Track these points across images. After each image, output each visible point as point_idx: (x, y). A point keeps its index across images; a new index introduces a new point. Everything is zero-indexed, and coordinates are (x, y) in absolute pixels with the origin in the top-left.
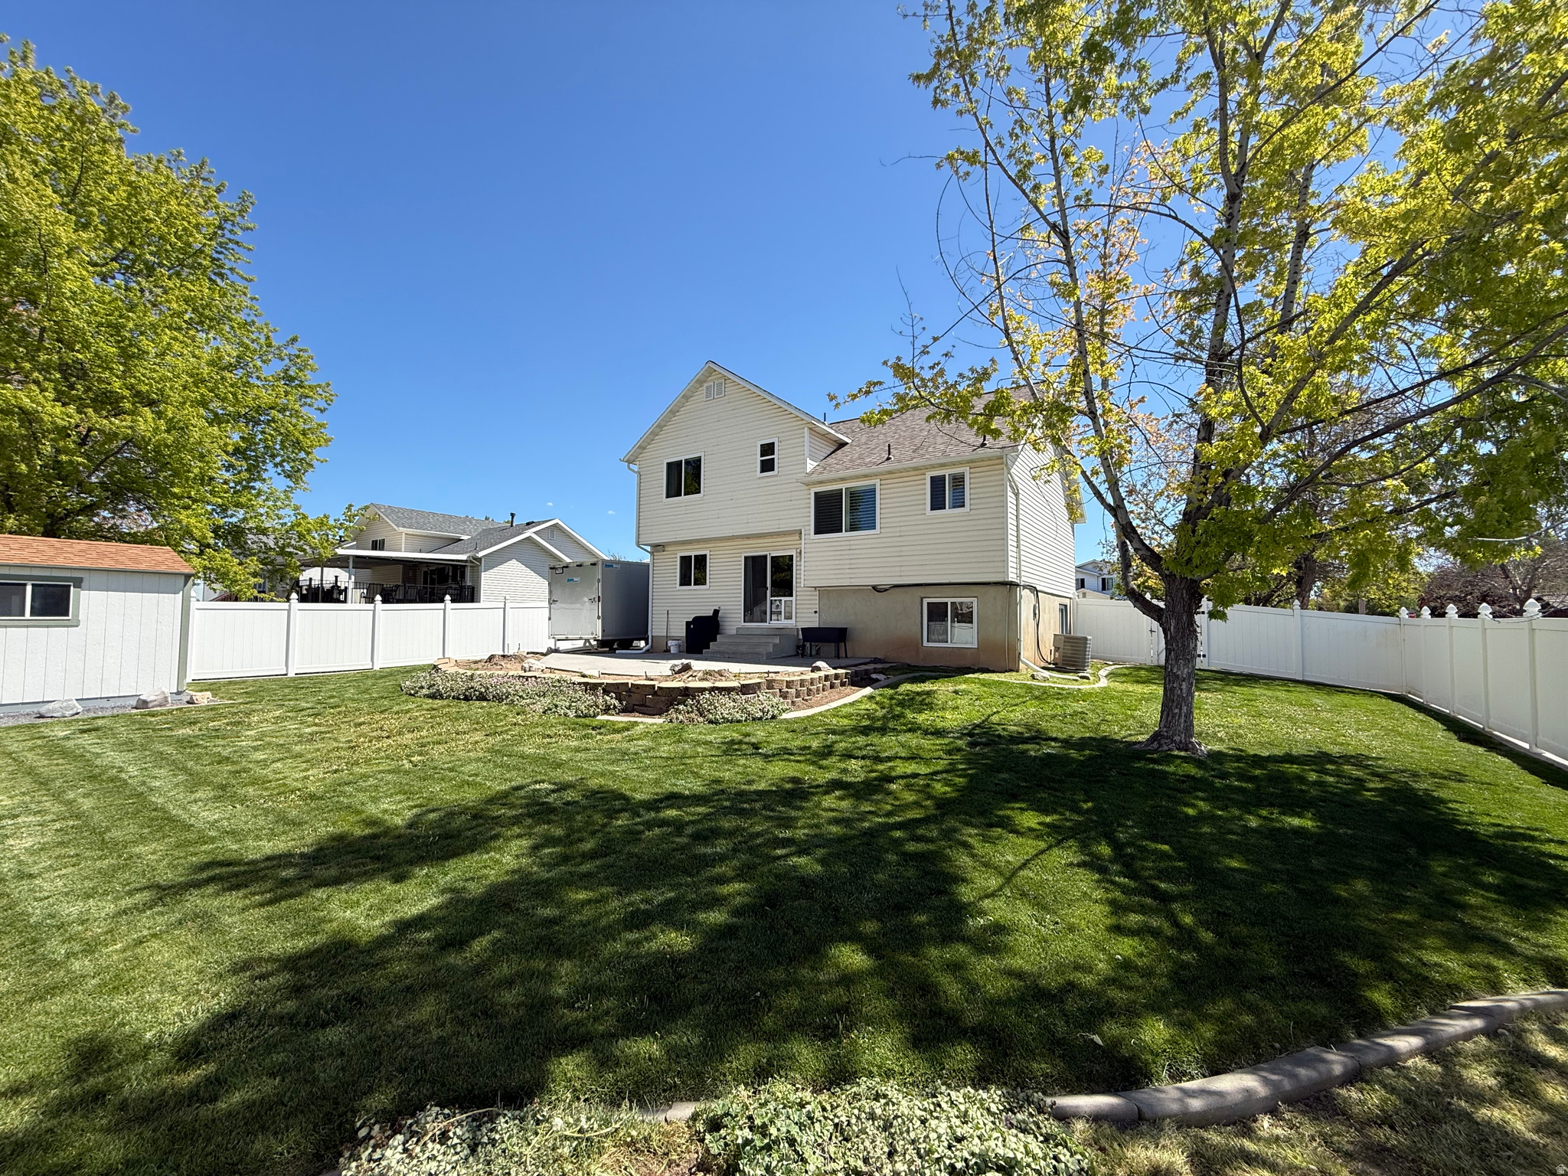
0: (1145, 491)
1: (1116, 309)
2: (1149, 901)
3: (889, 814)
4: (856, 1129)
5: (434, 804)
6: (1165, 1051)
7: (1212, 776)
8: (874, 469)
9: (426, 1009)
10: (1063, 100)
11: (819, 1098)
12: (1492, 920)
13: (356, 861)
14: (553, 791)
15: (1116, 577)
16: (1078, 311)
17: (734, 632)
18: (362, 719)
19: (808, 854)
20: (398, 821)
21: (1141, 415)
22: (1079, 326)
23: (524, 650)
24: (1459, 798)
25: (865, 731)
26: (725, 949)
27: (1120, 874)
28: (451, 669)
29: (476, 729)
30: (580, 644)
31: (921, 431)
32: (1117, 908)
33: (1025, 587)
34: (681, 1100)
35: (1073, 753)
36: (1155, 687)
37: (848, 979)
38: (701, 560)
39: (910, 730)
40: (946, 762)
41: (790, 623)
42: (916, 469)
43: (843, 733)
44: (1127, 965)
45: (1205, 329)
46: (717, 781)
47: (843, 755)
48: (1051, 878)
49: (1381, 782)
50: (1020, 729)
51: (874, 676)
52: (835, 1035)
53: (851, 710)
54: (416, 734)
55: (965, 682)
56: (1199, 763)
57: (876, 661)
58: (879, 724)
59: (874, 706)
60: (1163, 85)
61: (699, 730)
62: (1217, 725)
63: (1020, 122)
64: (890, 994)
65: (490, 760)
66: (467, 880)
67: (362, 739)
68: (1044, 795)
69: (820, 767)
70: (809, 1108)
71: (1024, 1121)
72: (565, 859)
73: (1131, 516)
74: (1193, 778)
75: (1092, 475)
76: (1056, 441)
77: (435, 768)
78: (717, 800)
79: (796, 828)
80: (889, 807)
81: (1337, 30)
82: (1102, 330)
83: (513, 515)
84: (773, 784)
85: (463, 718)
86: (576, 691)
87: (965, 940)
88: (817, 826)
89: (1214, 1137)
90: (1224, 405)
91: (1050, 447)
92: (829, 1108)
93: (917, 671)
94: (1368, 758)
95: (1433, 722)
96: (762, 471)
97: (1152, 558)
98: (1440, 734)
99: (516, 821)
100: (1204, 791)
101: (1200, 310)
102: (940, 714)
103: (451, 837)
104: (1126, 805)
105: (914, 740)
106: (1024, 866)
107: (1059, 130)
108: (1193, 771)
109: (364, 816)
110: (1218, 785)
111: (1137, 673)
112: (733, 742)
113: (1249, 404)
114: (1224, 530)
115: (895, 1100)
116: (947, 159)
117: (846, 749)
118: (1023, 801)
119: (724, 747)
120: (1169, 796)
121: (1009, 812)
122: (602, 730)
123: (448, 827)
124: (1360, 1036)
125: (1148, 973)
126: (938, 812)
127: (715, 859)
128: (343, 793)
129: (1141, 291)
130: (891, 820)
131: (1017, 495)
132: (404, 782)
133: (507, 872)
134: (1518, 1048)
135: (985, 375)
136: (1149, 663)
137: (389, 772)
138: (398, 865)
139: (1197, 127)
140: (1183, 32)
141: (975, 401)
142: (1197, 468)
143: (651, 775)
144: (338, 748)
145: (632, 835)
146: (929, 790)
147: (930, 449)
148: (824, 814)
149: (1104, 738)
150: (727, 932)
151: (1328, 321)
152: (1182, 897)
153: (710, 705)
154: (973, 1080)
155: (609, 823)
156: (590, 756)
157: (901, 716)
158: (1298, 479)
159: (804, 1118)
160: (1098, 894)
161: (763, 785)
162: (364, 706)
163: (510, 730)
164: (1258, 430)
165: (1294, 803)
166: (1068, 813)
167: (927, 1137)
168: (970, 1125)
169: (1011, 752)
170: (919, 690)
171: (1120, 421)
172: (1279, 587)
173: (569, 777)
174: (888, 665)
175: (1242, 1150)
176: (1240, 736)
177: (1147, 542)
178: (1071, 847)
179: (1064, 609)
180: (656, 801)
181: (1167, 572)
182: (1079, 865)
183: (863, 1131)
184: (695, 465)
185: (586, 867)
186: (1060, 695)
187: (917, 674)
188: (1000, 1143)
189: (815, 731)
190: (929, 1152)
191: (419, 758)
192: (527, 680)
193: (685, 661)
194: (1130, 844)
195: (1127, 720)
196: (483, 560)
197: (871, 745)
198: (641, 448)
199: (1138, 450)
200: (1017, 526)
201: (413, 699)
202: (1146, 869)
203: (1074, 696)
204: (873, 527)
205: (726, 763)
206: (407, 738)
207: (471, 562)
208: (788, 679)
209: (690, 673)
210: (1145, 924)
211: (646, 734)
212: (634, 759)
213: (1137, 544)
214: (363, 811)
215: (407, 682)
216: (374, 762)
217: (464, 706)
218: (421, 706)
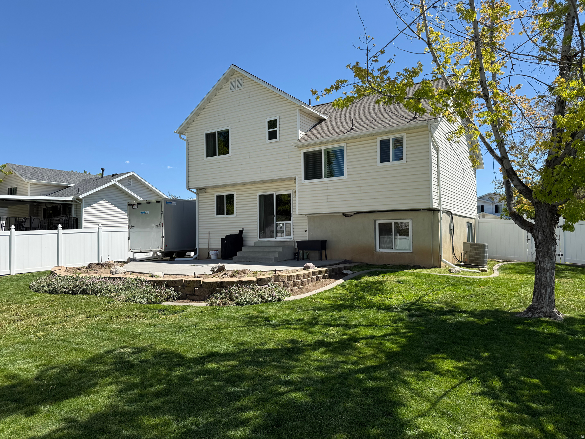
0: (522, 147)
1: (501, 27)
2: (525, 416)
3: (355, 363)
5: (53, 364)
7: (567, 334)
8: (343, 136)
14: (133, 353)
15: (504, 204)
16: (475, 28)
17: (253, 245)
18: (4, 309)
19: (302, 391)
20: (29, 376)
21: (518, 97)
22: (476, 38)
23: (112, 260)
25: (339, 308)
27: (507, 399)
28: (62, 273)
29: (80, 313)
30: (150, 255)
31: (373, 110)
32: (505, 421)
33: (444, 212)
35: (477, 321)
36: (530, 276)
38: (230, 198)
39: (368, 307)
40: (392, 328)
41: (290, 238)
42: (370, 135)
43: (324, 309)
45: (558, 40)
46: (242, 343)
47: (325, 324)
48: (462, 403)
50: (441, 305)
51: (344, 272)
53: (329, 294)
54: (40, 317)
55: (405, 274)
56: (559, 325)
57: (346, 262)
58: (348, 303)
59: (345, 291)
61: (230, 310)
62: (570, 300)
65: (90, 334)
66: (75, 413)
68: (457, 349)
69: (310, 332)
72: (141, 396)
73: (512, 164)
74: (554, 335)
75: (487, 136)
76: (462, 115)
77: (53, 340)
78: (242, 356)
79: (294, 373)
80: (355, 359)
82: (492, 41)
83: (103, 170)
84: (279, 344)
85: (72, 306)
86: (147, 286)
88: (308, 372)
90: (571, 89)
91: (459, 118)
93: (373, 268)
96: (269, 139)
97: (526, 191)
99: (108, 373)
100: (562, 343)
101: (555, 27)
102: (389, 296)
103: (65, 385)
104: (511, 354)
105: (371, 313)
106: (445, 395)
108: (554, 330)
109: (5, 373)
110: (570, 339)
112: (252, 317)
117: (327, 320)
118: (444, 353)
119: (247, 321)
120: (539, 348)
121: (434, 360)
122: (165, 312)
123: (62, 379)
126: (388, 361)
127: (240, 395)
129: (516, 15)
130: (357, 367)
131: (437, 151)
132: (32, 349)
133: (102, 408)
135: (415, 73)
136: (526, 260)
137: (22, 343)
138: (29, 405)
141: (408, 89)
142: (555, 131)
143: (198, 341)
145: (185, 380)
146: (382, 346)
147: (380, 122)
148: (312, 363)
149: (497, 310)
152: (547, 413)
153: (238, 292)
155: (170, 374)
156: (157, 329)
157: (363, 297)
160: (492, 413)
161: (273, 345)
162: (5, 299)
163: (103, 313)
166: (473, 360)
169: (436, 321)
170: (374, 280)
171: (504, 101)
173: (143, 344)
174: (353, 265)
177: (524, 181)
178: (475, 382)
179: (470, 226)
180: (201, 358)
181: (536, 200)
182: (480, 394)
184: (225, 135)
185: (155, 403)
186: (468, 282)
187: (373, 270)
189: (306, 308)
191: (42, 333)
192: (114, 280)
193: (220, 265)
194: (513, 379)
195: (511, 298)
196: (83, 200)
197: (343, 317)
198: (188, 124)
199: (516, 120)
200: (438, 172)
201: (37, 294)
202: (524, 395)
203: (477, 283)
204: (342, 174)
205: (248, 331)
206: (34, 320)
207: (75, 201)
208: (288, 275)
209: (224, 272)
210: (523, 431)
211: (195, 313)
212: (186, 331)
213: (517, 183)
214: (5, 370)
215: (33, 283)
216: (12, 336)
217: (72, 297)
218: (43, 298)
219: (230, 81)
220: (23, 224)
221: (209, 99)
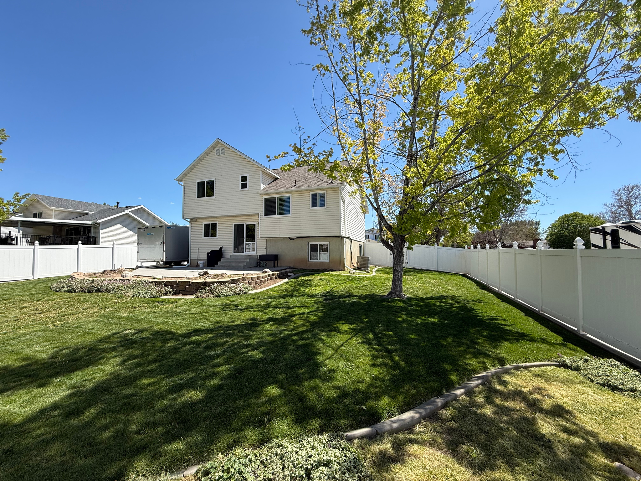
0: (388, 203)
1: (378, 134)
2: (385, 353)
3: (292, 330)
4: (269, 461)
5: (67, 345)
6: (387, 408)
7: (408, 306)
8: (289, 189)
9: (55, 449)
10: (360, 52)
11: (255, 452)
12: (485, 347)
13: (16, 379)
14: (135, 333)
15: (378, 234)
16: (365, 134)
17: (229, 257)
18: (25, 305)
19: (257, 350)
20: (44, 356)
21: (386, 175)
22: (365, 139)
23: (124, 267)
24: (478, 308)
25: (284, 297)
26: (217, 396)
27: (376, 344)
28: (81, 278)
29: (94, 307)
30: (155, 263)
31: (308, 175)
32: (374, 357)
33: (347, 238)
34: (192, 465)
35: (362, 301)
36: (391, 275)
37: (271, 400)
38: (214, 226)
39: (302, 295)
40: (315, 307)
41: (254, 253)
42: (306, 190)
43: (275, 298)
44: (376, 378)
45: (406, 145)
46: (218, 322)
47: (275, 307)
48: (351, 349)
49: (458, 304)
50: (344, 293)
51: (289, 274)
52: (263, 424)
53: (279, 288)
54: (58, 311)
55: (324, 275)
56: (404, 302)
57: (290, 268)
58: (290, 293)
59: (288, 286)
60: (394, 53)
61: (211, 300)
62: (410, 288)
63: (344, 57)
64: (288, 403)
65: (101, 321)
66: (83, 381)
67: (24, 315)
68: (351, 318)
69: (264, 313)
70: (250, 457)
71: (335, 444)
72: (139, 365)
73: (383, 212)
74: (402, 307)
75: (370, 196)
76: (357, 182)
77: (68, 327)
78: (218, 331)
79: (252, 339)
80: (292, 327)
81: (447, 45)
82: (373, 142)
83: (118, 203)
84: (243, 322)
85: (87, 301)
86: (150, 286)
87: (318, 377)
88: (261, 338)
89: (401, 436)
90: (412, 173)
91: (355, 184)
92: (258, 455)
93: (306, 271)
94: (455, 296)
95: (473, 283)
96: (242, 188)
97: (389, 228)
98: (475, 287)
99: (114, 349)
100: (405, 311)
101: (405, 138)
102: (314, 288)
103: (76, 361)
104: (379, 319)
105: (303, 299)
106: (342, 345)
107: (358, 63)
108: (402, 304)
110: (409, 309)
111: (385, 270)
112: (226, 305)
113: (419, 174)
114: (412, 218)
115: (286, 446)
116: (316, 67)
117: (276, 305)
118: (343, 320)
119: (222, 307)
120: (393, 314)
121: (338, 325)
122: (163, 303)
123: (74, 356)
124: (447, 391)
125: (383, 380)
126: (311, 327)
127: (215, 356)
128: (10, 345)
129: (386, 129)
130: (293, 332)
131: (344, 202)
132: (49, 335)
133: (107, 375)
134: (490, 388)
136: (390, 266)
137: (40, 331)
138: (42, 378)
139: (404, 71)
140: (400, 35)
141: (326, 164)
142: (404, 195)
143: (187, 322)
144: (7, 321)
145: (176, 350)
146: (308, 319)
147: (312, 183)
148: (265, 332)
149: (373, 294)
150: (219, 387)
151: (443, 146)
152: (396, 350)
153: (217, 289)
154: (318, 432)
155: (164, 345)
156: (156, 315)
157: (299, 290)
158: (434, 200)
159: (247, 461)
160: (367, 353)
161: (239, 322)
162: (26, 298)
163: (113, 306)
164: (422, 183)
165: (432, 314)
166: (359, 324)
167: (298, 458)
168: (315, 450)
169: (340, 302)
170: (306, 279)
171: (379, 176)
172: (431, 238)
173: (144, 326)
174: (295, 269)
175: (409, 439)
176: (417, 291)
178: (359, 336)
179: (361, 247)
180: (188, 333)
181: (394, 233)
182: (362, 343)
183: (272, 462)
184: (211, 184)
185: (151, 367)
186: (359, 279)
187: (306, 273)
188: (325, 455)
189: (263, 298)
190: (299, 464)
191: (59, 323)
192: (124, 281)
193: (205, 270)
194: (380, 333)
195: (381, 287)
196: (101, 224)
197: (286, 302)
198: (185, 174)
199: (385, 188)
200: (344, 215)
201: (57, 293)
202: (384, 342)
203: (364, 279)
204: (289, 213)
205: (223, 314)
206: (53, 313)
207: (94, 225)
208: (252, 277)
209: (208, 275)
210: (383, 362)
211: (185, 303)
212: (178, 315)
213: (385, 223)
214: (22, 353)
215: (54, 285)
216: (31, 326)
217: (88, 295)
218: (62, 296)
219: (216, 149)
220: (47, 240)
221: (200, 159)
